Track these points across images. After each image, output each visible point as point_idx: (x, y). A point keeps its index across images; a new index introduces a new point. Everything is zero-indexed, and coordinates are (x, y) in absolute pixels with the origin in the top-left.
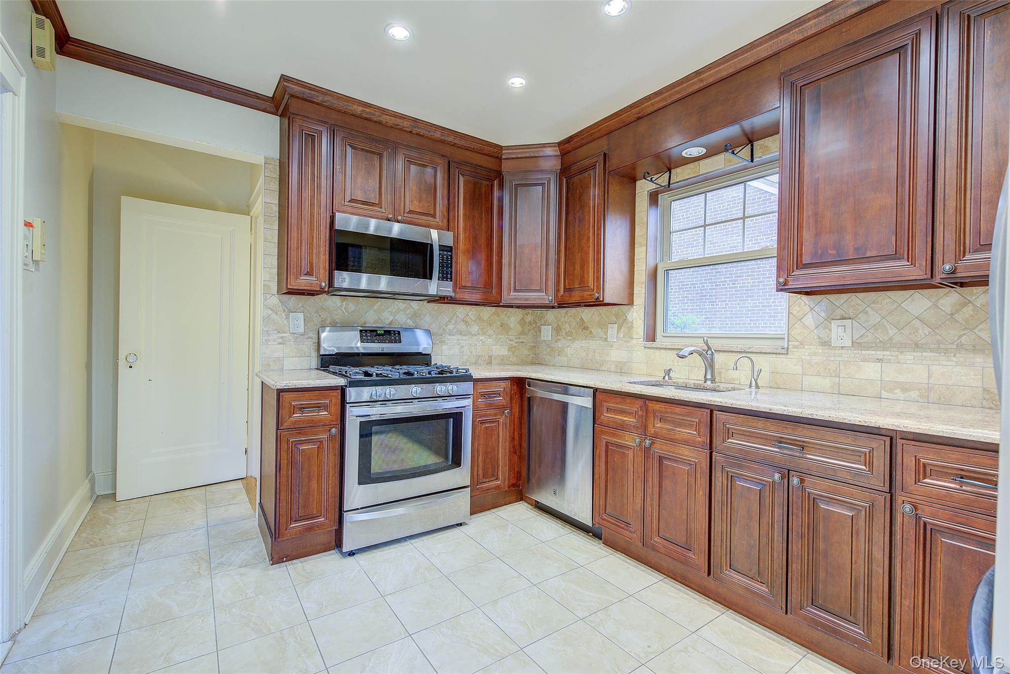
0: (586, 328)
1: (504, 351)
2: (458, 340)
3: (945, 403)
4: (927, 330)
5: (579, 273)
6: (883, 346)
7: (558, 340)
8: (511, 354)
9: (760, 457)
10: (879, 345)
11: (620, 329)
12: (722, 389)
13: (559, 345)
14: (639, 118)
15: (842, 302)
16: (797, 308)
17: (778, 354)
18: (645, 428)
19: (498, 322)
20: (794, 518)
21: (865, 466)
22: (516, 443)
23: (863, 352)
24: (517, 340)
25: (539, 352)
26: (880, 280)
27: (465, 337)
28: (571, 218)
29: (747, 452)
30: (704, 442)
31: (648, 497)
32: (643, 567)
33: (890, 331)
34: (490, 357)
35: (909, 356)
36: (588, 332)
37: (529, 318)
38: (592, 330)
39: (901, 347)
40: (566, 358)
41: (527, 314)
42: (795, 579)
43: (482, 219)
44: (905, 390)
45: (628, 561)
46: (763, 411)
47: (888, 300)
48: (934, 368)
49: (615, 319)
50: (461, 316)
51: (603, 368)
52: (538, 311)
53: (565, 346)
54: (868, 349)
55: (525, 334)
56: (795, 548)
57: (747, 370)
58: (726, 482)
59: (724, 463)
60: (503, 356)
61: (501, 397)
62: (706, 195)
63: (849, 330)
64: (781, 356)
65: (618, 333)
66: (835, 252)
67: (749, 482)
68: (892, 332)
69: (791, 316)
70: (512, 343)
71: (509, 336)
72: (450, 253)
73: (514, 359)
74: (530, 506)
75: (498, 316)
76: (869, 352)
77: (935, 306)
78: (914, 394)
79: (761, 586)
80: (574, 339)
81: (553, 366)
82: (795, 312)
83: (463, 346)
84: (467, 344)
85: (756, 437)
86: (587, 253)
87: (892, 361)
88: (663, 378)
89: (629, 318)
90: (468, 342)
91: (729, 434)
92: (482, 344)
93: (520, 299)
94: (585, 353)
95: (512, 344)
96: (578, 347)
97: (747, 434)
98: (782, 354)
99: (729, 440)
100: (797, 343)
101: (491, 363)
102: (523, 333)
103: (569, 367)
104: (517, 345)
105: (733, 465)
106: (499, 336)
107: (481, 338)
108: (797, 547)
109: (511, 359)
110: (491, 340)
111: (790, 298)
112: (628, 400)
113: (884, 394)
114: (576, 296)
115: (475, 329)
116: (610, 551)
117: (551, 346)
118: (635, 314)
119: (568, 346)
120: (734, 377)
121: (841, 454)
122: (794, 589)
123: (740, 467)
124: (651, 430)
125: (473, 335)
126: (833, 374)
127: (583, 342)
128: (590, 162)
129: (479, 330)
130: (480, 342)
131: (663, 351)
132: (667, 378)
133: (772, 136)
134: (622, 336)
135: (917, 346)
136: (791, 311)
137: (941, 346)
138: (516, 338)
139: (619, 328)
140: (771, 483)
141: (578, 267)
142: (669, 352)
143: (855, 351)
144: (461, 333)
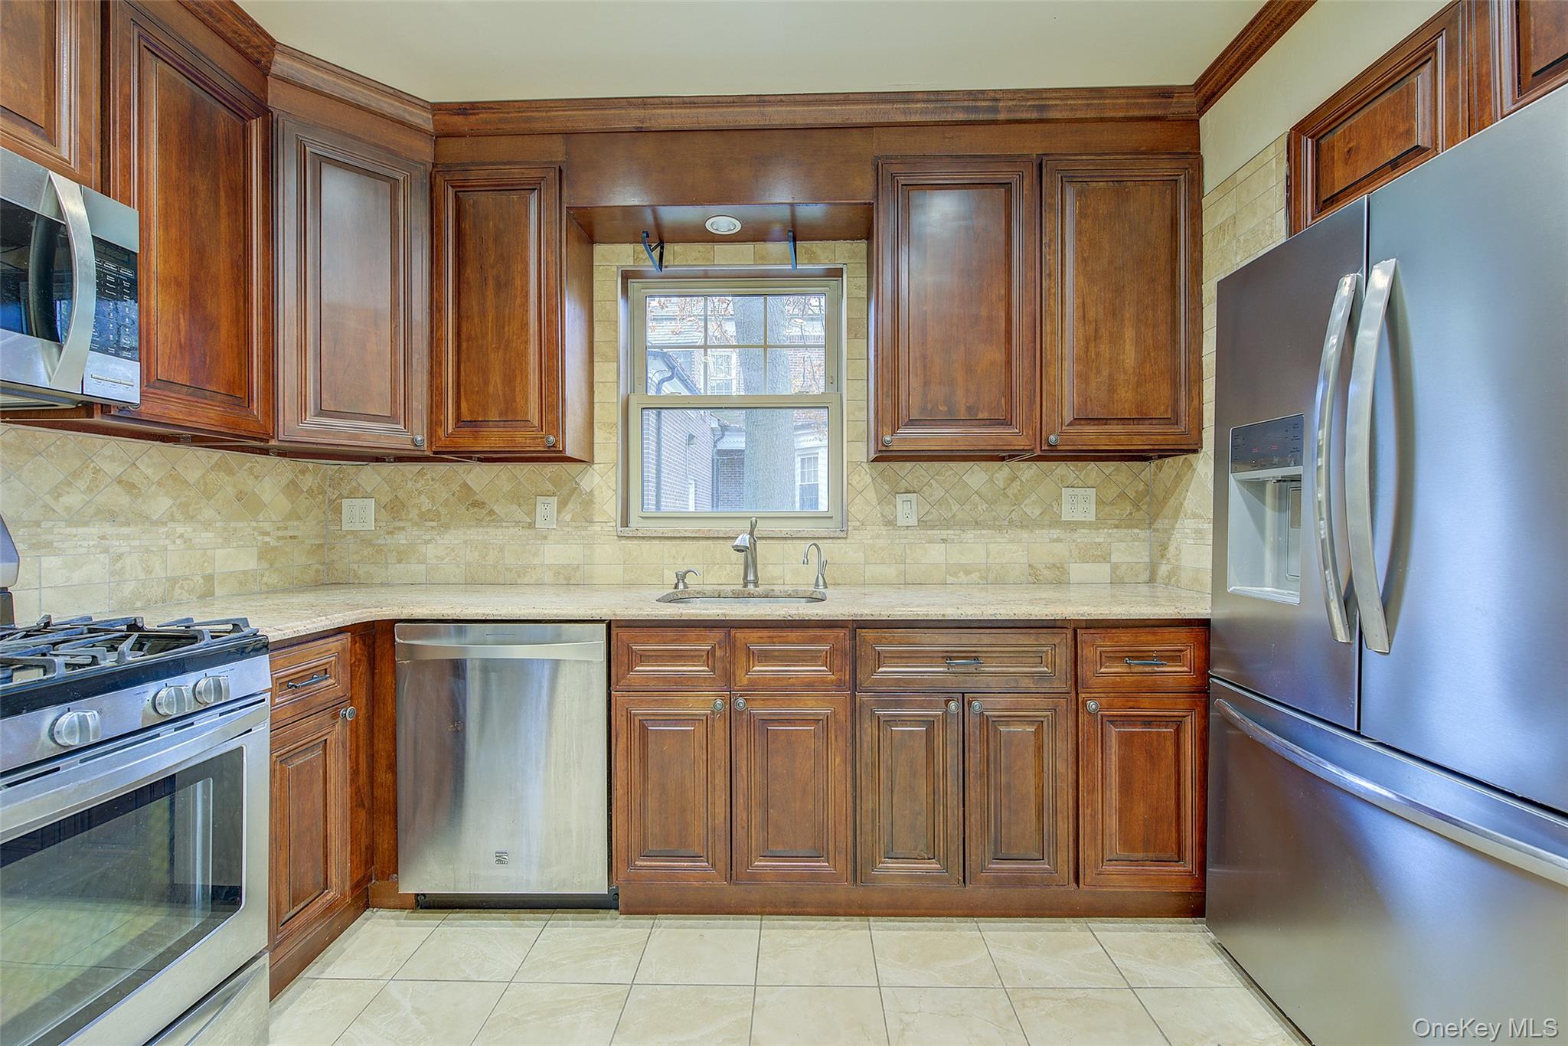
0: (477, 504)
1: (246, 561)
2: (103, 538)
3: (1000, 582)
4: (985, 506)
5: (501, 393)
6: (947, 523)
7: (395, 528)
8: (267, 566)
9: (926, 684)
10: (944, 523)
11: (565, 506)
12: (777, 593)
13: (401, 539)
14: (639, 131)
15: (906, 472)
16: (856, 476)
17: (835, 538)
18: (729, 677)
19: (229, 489)
20: (971, 754)
21: (1048, 668)
22: (363, 779)
23: (929, 532)
24: (280, 533)
25: (335, 558)
26: (992, 448)
27: (125, 530)
28: (470, 273)
29: (908, 682)
30: (841, 680)
31: (741, 796)
32: (719, 921)
33: (953, 507)
34: (209, 579)
35: (970, 535)
36: (484, 512)
37: (308, 481)
38: (496, 509)
39: (963, 525)
40: (423, 566)
41: (303, 472)
42: (974, 834)
43: (217, 204)
44: (967, 573)
45: (688, 922)
46: (934, 618)
47: (950, 472)
48: (991, 546)
49: (551, 488)
50: (112, 469)
51: (526, 580)
52: (329, 467)
53: (419, 541)
54: (933, 528)
55: (299, 518)
56: (973, 794)
57: (794, 562)
58: (877, 733)
59: (874, 705)
60: (245, 572)
61: (330, 677)
62: (766, 299)
63: (914, 507)
64: (839, 541)
65: (559, 512)
66: (946, 409)
67: (909, 723)
68: (955, 508)
69: (850, 487)
70: (267, 539)
71: (261, 524)
72: (128, 273)
73: (272, 579)
74: (398, 913)
75: (230, 472)
76: (934, 532)
77: (991, 480)
78: (975, 576)
79: (929, 864)
80: (446, 527)
81: (382, 585)
82: (855, 483)
83: (120, 556)
84: (134, 547)
85: (917, 657)
86: (523, 355)
87: (955, 541)
88: (673, 586)
89: (585, 484)
90: (137, 543)
91: (880, 659)
92: (182, 547)
93: (335, 435)
94: (477, 553)
95: (268, 543)
96: (456, 542)
97: (906, 655)
98: (840, 538)
99: (881, 669)
100: (858, 524)
101: (212, 594)
102: (294, 515)
103: (429, 584)
104: (281, 543)
105: (886, 705)
106: (233, 524)
107: (180, 530)
108: (976, 792)
109: (265, 579)
110: (210, 535)
111: (849, 464)
112: (692, 634)
113: (950, 580)
114: (493, 439)
115: (161, 504)
116: (645, 921)
117: (374, 542)
118: (597, 479)
119: (427, 542)
120: (775, 575)
121: (1020, 659)
122: (973, 850)
123: (899, 704)
124: (743, 679)
125: (155, 523)
126: (899, 561)
127: (473, 531)
128: (523, 173)
129: (175, 508)
130: (178, 542)
131: (656, 542)
132: (681, 586)
133: (821, 240)
134: (568, 518)
135: (977, 524)
136: (850, 482)
137: (997, 523)
138: (279, 529)
139: (563, 504)
140: (941, 717)
141: (496, 379)
142: (668, 542)
143: (921, 532)
144: (111, 516)
